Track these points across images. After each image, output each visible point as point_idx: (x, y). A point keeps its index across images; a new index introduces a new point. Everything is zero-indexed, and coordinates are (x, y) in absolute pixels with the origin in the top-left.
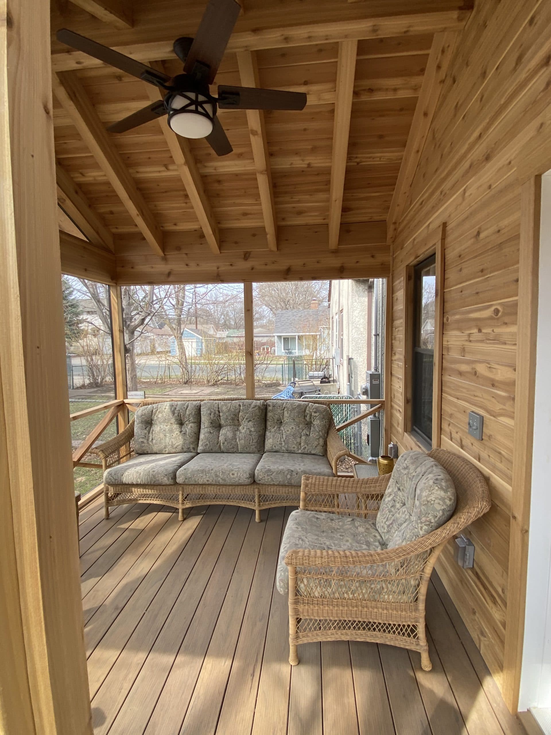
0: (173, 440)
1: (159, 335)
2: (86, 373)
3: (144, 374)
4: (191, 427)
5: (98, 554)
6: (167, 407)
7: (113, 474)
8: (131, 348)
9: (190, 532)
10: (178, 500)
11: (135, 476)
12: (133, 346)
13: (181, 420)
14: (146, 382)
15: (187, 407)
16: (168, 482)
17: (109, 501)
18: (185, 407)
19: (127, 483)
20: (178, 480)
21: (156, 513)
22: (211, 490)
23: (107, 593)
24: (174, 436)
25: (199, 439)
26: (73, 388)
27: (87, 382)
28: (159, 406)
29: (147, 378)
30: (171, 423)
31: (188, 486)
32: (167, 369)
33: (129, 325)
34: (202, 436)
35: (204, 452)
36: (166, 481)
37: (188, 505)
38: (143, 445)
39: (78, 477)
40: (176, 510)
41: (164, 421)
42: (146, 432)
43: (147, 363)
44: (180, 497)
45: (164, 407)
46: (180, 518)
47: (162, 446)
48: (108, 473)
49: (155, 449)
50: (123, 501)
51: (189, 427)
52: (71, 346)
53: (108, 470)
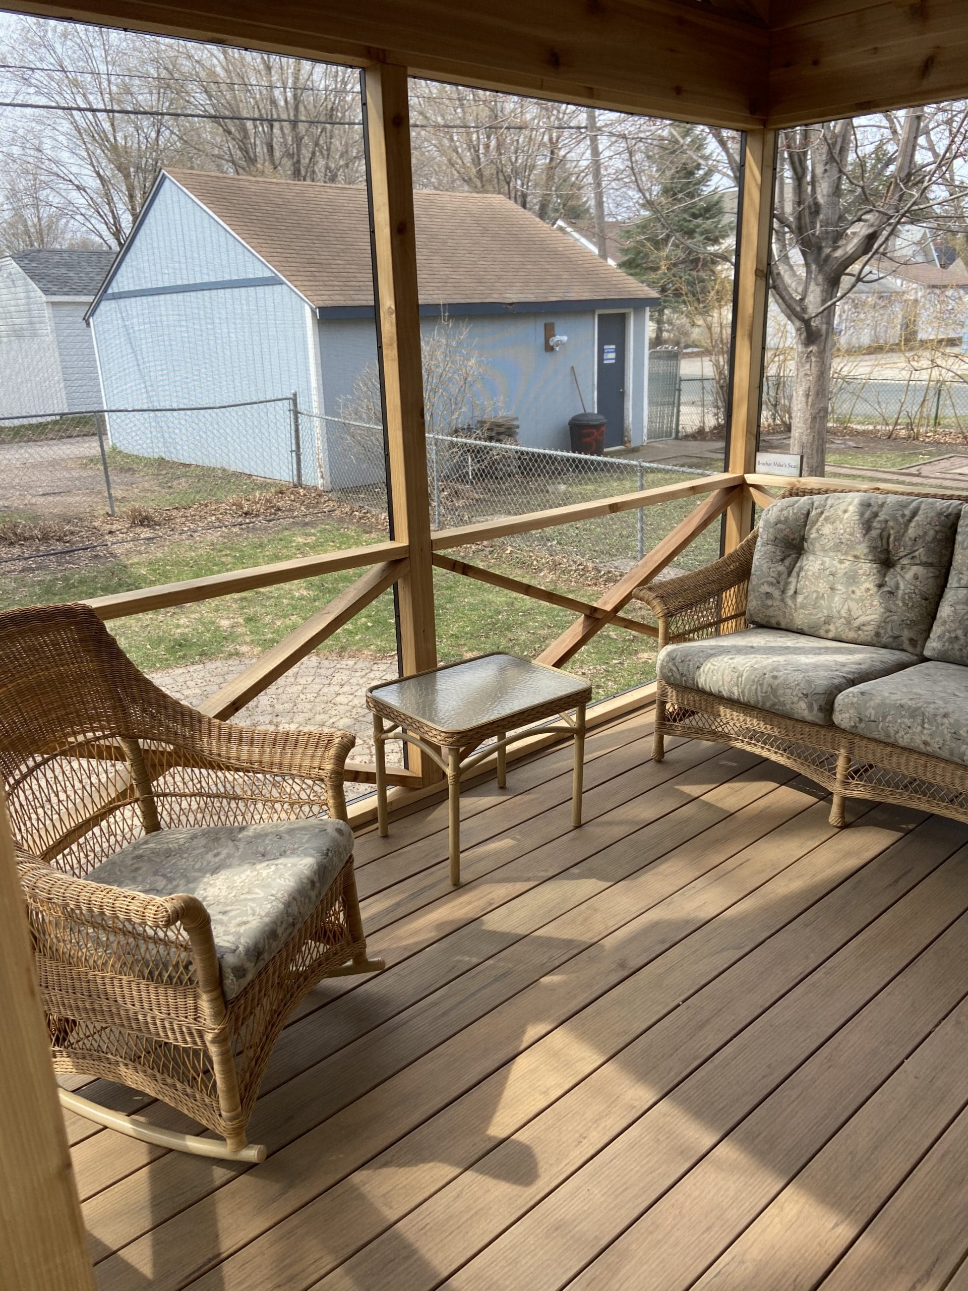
0: (853, 605)
1: (934, 287)
2: (709, 398)
3: (862, 408)
4: (916, 577)
5: (618, 832)
6: (851, 509)
7: (678, 660)
8: (824, 327)
9: (853, 863)
10: (832, 770)
11: (727, 679)
12: (829, 323)
13: (887, 551)
14: (864, 433)
15: (914, 514)
16: (809, 717)
17: (665, 721)
18: (907, 512)
19: (707, 689)
20: (838, 718)
21: (775, 785)
22: (934, 773)
24: (858, 593)
25: (934, 618)
26: (677, 438)
27: (711, 422)
28: (829, 502)
29: (867, 419)
30: (856, 557)
31: (864, 743)
32: (931, 393)
33: (828, 256)
34: (945, 611)
35: (943, 658)
36: (802, 709)
37: (860, 792)
38: (769, 602)
39: (644, 651)
40: (827, 796)
41: (837, 548)
42: (781, 568)
43: (875, 375)
44: (841, 763)
45: (843, 507)
46: (834, 816)
47: (821, 615)
48: (668, 654)
49: (800, 619)
50: (697, 733)
51: (909, 575)
52: (693, 325)
53: (670, 647)
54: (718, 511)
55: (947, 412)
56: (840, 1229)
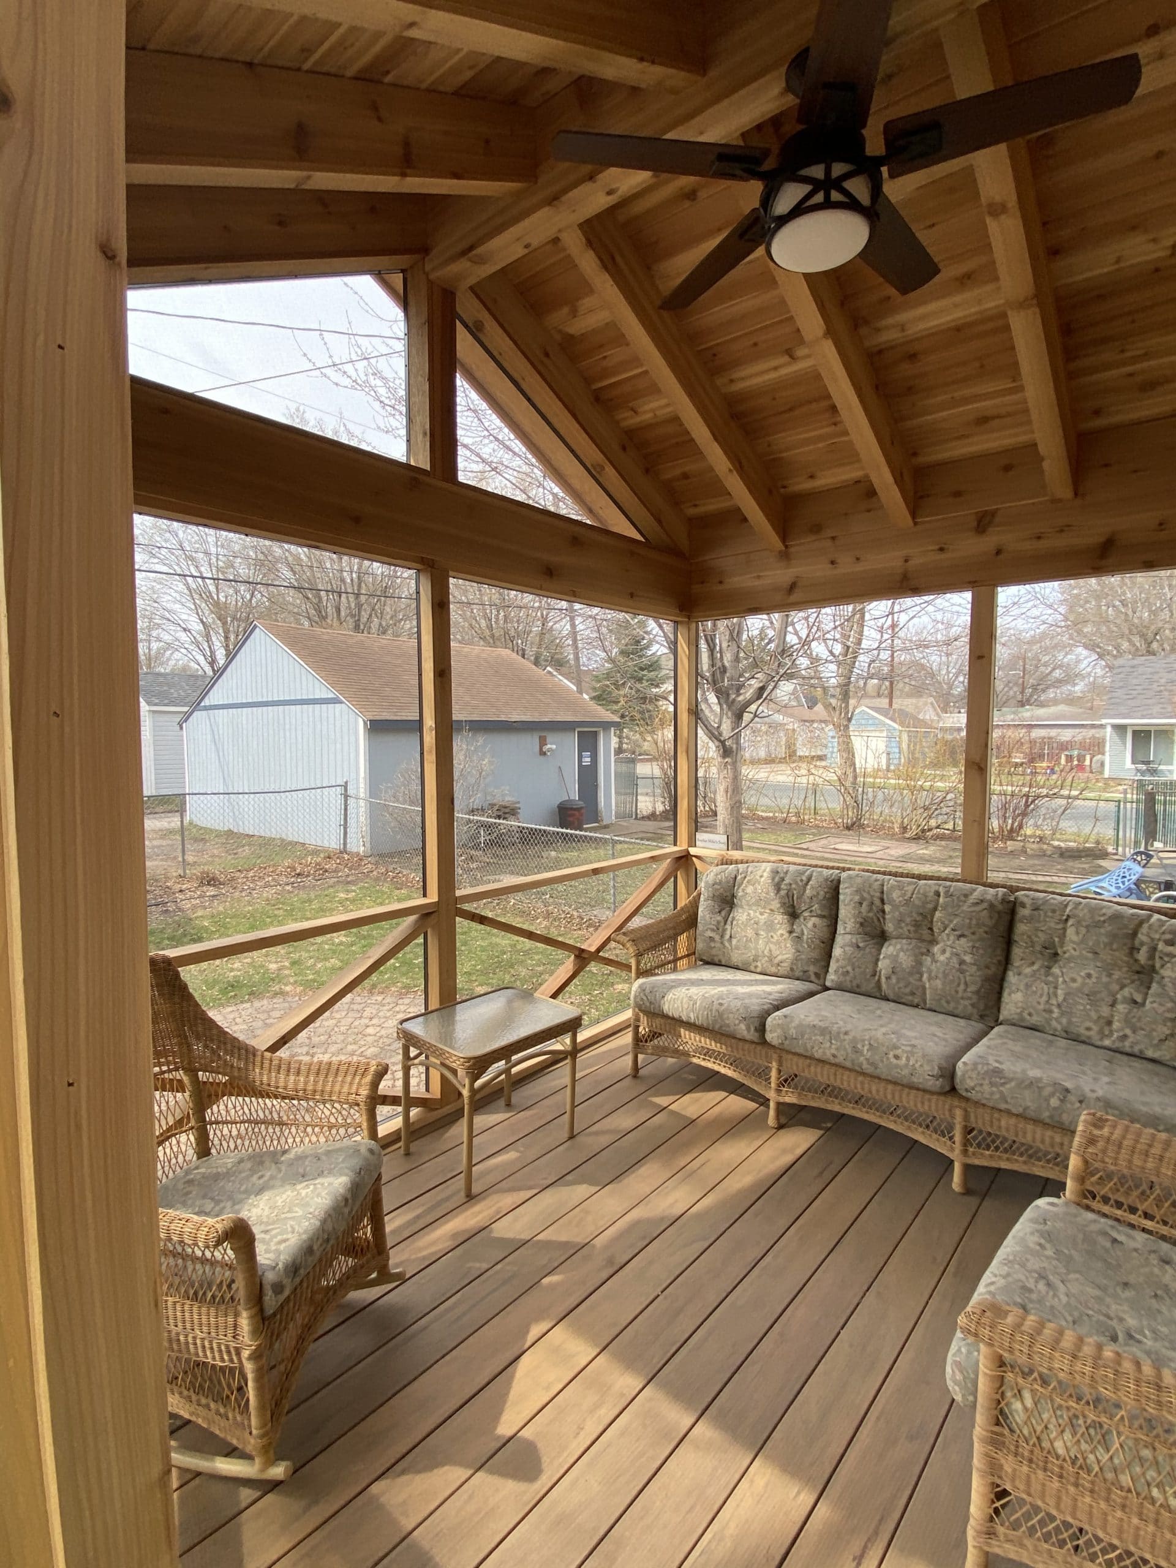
0: (773, 947)
1: (805, 721)
2: (658, 791)
3: (765, 801)
4: (815, 926)
5: (605, 1140)
6: (765, 874)
7: (647, 991)
8: (734, 746)
9: (789, 1159)
10: (768, 1080)
11: (686, 1006)
12: (738, 743)
13: (793, 906)
14: (767, 818)
15: (809, 879)
16: (748, 1037)
17: (638, 1040)
18: (804, 878)
19: (670, 1014)
20: (769, 1037)
21: (725, 1094)
22: (842, 1080)
23: (603, 1224)
24: (776, 938)
25: (830, 956)
26: (636, 818)
27: (660, 808)
28: (750, 870)
29: (768, 809)
30: (771, 910)
31: (790, 1056)
32: (810, 792)
33: (734, 700)
34: (837, 952)
35: (840, 988)
36: (743, 1030)
37: (790, 1098)
38: (713, 945)
39: (618, 983)
40: (764, 1102)
41: (758, 903)
42: (719, 918)
43: (771, 778)
44: (774, 1074)
45: (759, 873)
46: (771, 1120)
47: (750, 955)
48: (640, 987)
49: (736, 958)
50: (662, 1051)
51: (810, 924)
52: (645, 740)
53: (641, 981)
54: (671, 874)
55: (822, 805)
56: (802, 1496)
